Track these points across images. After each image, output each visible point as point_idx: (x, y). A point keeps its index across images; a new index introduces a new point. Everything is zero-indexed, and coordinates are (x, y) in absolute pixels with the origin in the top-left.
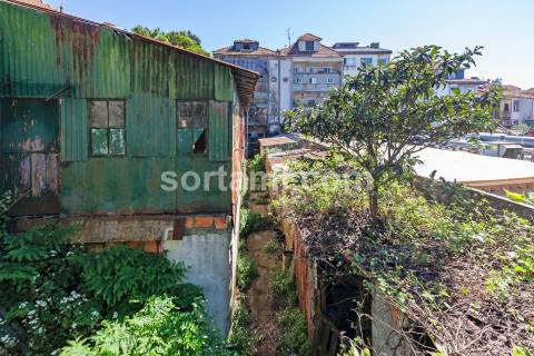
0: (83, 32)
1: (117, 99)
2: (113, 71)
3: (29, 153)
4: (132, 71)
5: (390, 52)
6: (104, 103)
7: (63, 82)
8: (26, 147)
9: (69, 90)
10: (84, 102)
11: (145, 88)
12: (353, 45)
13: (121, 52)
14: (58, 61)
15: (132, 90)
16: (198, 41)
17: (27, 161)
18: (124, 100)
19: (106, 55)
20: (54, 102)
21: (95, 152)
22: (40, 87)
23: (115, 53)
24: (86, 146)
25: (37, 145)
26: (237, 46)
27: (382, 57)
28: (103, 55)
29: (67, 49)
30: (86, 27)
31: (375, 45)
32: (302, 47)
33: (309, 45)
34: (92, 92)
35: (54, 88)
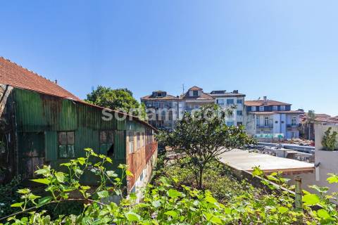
0: (55, 100)
1: (71, 131)
2: (69, 118)
3: (31, 157)
4: (78, 117)
5: (244, 96)
6: (65, 133)
7: (46, 124)
8: (30, 155)
9: (49, 127)
10: (56, 133)
11: (84, 125)
12: (222, 92)
13: (72, 110)
14: (44, 114)
15: (78, 126)
16: (131, 94)
17: (30, 162)
18: (74, 131)
19: (66, 111)
20: (42, 134)
21: (61, 156)
22: (36, 127)
23: (70, 109)
24: (56, 154)
25: (35, 153)
26: (154, 95)
27: (240, 98)
28: (65, 110)
29: (48, 109)
30: (57, 98)
31: (236, 92)
32: (191, 94)
33: (195, 93)
34: (59, 128)
35: (42, 127)
